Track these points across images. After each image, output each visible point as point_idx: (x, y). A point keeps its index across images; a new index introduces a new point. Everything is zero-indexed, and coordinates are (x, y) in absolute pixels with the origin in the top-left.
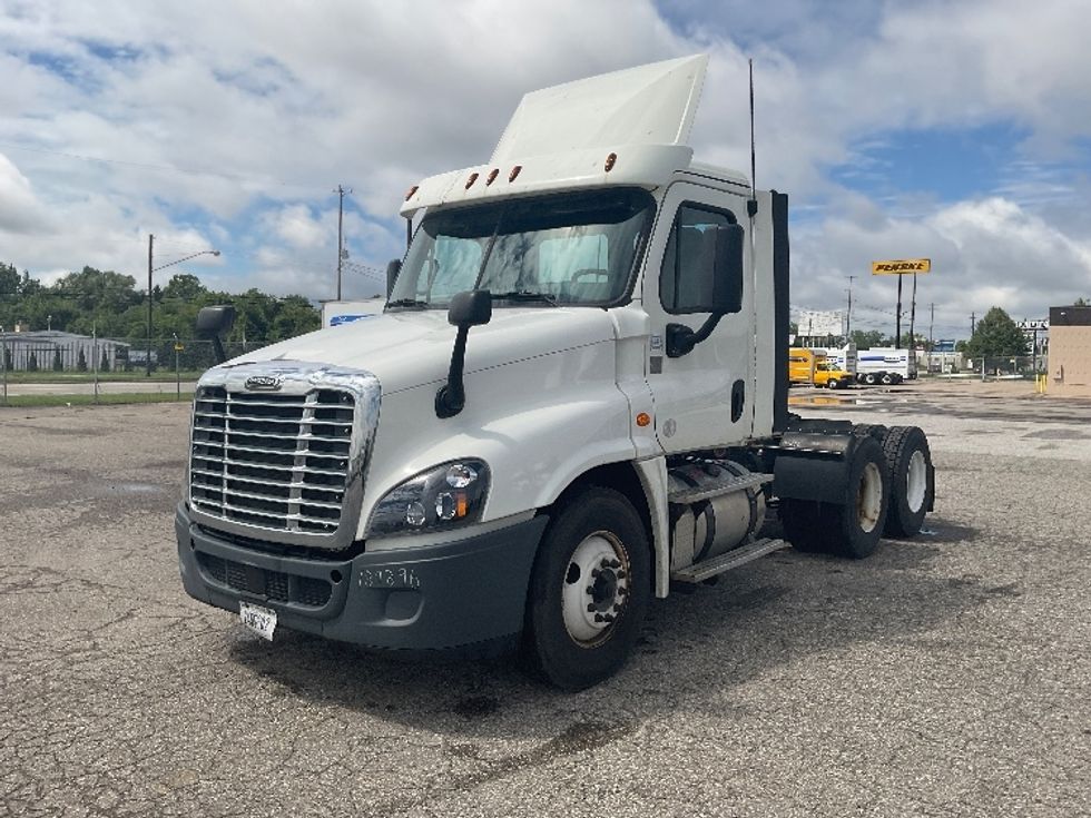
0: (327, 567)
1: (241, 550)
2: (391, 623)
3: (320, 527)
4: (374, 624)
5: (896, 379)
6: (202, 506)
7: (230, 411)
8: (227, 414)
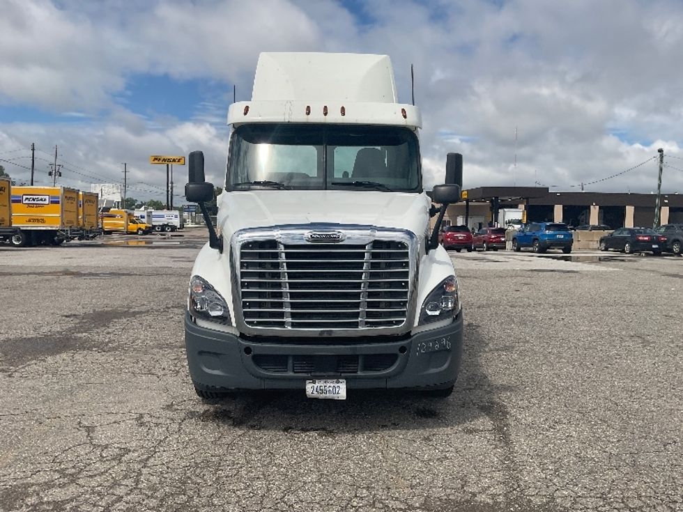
0: (396, 346)
1: (314, 347)
2: (433, 371)
3: (390, 323)
4: (425, 373)
5: (173, 228)
6: (259, 324)
7: (286, 257)
8: (283, 259)
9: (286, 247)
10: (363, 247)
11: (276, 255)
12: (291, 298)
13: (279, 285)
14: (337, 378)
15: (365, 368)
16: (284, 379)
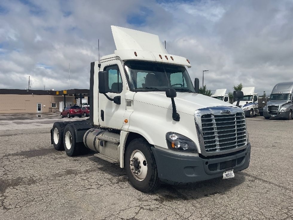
0: (244, 153)
3: (243, 145)
6: (210, 150)
7: (215, 121)
8: (214, 121)
9: (215, 116)
10: (234, 115)
11: (211, 120)
12: (219, 138)
13: (213, 133)
14: (231, 169)
15: (238, 164)
16: (216, 173)
